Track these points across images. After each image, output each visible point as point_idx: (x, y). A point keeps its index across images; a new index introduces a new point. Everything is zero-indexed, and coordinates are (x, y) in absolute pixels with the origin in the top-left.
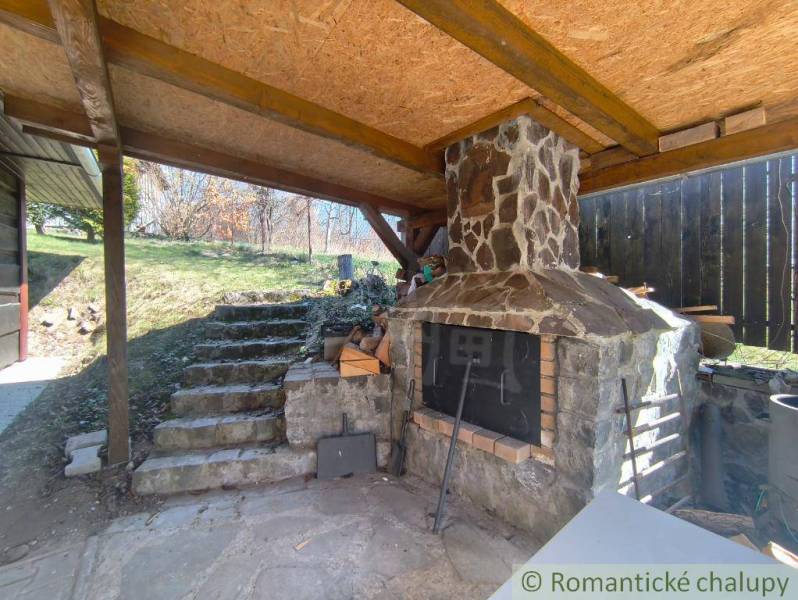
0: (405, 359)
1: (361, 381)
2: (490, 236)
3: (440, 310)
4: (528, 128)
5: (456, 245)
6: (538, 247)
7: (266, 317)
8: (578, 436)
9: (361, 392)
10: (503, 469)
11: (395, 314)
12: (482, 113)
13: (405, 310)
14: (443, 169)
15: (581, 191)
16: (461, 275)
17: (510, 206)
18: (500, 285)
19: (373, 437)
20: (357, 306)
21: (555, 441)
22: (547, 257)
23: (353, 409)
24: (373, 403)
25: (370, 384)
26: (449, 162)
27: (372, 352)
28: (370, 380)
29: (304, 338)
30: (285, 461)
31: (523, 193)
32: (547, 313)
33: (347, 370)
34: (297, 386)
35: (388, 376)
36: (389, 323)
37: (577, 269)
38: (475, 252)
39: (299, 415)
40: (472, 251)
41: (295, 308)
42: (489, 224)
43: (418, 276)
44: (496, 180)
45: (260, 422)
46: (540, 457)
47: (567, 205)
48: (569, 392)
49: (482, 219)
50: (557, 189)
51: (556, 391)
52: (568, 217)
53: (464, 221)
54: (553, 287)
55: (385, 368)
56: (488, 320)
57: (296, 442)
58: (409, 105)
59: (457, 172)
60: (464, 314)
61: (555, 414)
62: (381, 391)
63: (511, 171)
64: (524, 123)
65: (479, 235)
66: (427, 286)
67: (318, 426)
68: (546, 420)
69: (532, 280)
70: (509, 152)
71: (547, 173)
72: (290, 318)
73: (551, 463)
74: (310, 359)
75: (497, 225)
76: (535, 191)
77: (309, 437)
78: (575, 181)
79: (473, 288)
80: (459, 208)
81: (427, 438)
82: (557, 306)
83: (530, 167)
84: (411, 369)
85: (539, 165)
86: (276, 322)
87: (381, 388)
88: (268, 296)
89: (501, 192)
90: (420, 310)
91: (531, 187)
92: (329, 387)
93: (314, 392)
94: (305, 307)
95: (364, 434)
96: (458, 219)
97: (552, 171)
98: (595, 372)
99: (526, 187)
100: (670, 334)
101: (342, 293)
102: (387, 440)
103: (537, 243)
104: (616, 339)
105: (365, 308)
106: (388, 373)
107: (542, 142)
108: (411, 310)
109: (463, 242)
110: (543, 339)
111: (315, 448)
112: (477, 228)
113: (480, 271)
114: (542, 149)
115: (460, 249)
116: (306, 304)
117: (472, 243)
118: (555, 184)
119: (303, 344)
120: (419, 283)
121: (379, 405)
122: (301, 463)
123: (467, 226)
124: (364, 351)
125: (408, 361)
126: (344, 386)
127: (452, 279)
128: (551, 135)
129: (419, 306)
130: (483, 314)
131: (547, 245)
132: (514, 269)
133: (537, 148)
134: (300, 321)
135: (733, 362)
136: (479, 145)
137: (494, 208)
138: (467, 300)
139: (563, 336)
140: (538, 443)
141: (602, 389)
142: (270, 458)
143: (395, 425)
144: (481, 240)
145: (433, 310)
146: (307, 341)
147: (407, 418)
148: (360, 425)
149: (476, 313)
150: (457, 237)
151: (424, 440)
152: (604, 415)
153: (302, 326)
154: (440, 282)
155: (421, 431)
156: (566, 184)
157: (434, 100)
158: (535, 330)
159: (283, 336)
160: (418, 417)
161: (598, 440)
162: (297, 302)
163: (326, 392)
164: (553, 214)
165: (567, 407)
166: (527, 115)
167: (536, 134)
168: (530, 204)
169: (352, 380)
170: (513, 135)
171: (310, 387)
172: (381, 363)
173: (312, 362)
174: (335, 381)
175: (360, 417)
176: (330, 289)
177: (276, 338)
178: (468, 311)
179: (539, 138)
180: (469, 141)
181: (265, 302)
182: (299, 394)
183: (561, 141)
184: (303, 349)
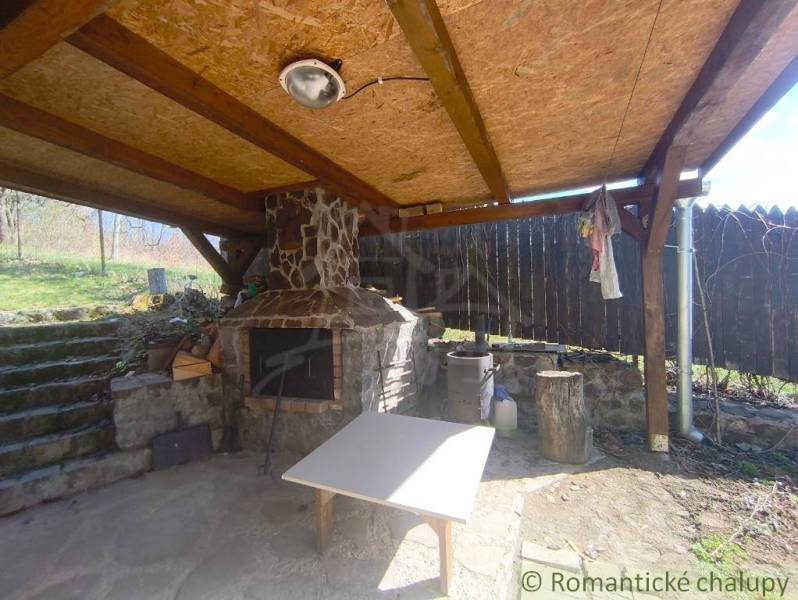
0: (235, 358)
1: (194, 382)
2: (300, 264)
3: (264, 318)
4: (323, 196)
5: (276, 269)
6: (331, 273)
7: (61, 337)
8: (354, 387)
9: (194, 392)
10: (312, 421)
11: (226, 324)
12: (292, 181)
13: (234, 320)
14: (264, 210)
15: (360, 234)
16: (280, 291)
17: (312, 245)
18: (307, 298)
19: (207, 427)
20: (178, 319)
21: (342, 394)
22: (337, 280)
23: (186, 408)
24: (205, 400)
25: (202, 383)
26: (269, 207)
27: (204, 357)
28: (202, 380)
29: (118, 354)
30: (118, 462)
31: (321, 238)
32: (334, 315)
33: (179, 374)
34: (127, 394)
35: (219, 375)
36: (220, 332)
37: (358, 286)
38: (290, 275)
39: (131, 420)
40: (288, 274)
41: (101, 325)
42: (299, 256)
43: (244, 291)
44: (303, 227)
45: (80, 437)
46: (334, 407)
47: (351, 245)
48: (349, 362)
49: (294, 252)
50: (343, 235)
51: (342, 363)
52: (352, 253)
53: (281, 252)
54: (339, 299)
55: (215, 369)
56: (299, 322)
57: (128, 446)
58: (238, 169)
59: (274, 215)
60: (282, 320)
61: (342, 377)
62: (212, 389)
63: (313, 222)
64: (320, 192)
65: (292, 262)
66: (253, 300)
67: (150, 427)
68: (337, 382)
69: (327, 295)
70: (311, 210)
71: (337, 225)
72: (95, 336)
73: (340, 408)
74: (131, 373)
75: (304, 258)
76: (329, 237)
77: (141, 438)
78: (355, 229)
79: (289, 301)
80: (277, 242)
81: (256, 416)
82: (340, 311)
83: (325, 221)
84: (240, 366)
85: (331, 220)
86: (76, 341)
87: (212, 385)
88: (60, 315)
89: (307, 235)
90: (248, 319)
91: (326, 234)
92: (162, 391)
93: (146, 397)
94: (113, 323)
95: (198, 426)
96: (277, 250)
97: (340, 223)
98: (361, 349)
99: (323, 234)
100: (408, 324)
101: (157, 308)
102: (219, 427)
103: (330, 270)
104: (372, 328)
105: (185, 321)
106: (218, 373)
107: (332, 205)
108: (239, 319)
109: (281, 267)
110: (334, 332)
111: (150, 445)
112: (291, 258)
113: (294, 288)
114: (333, 210)
115: (278, 272)
116: (113, 320)
117: (287, 269)
118: (343, 232)
119: (118, 361)
120: (244, 297)
121: (212, 400)
122: (135, 461)
123: (284, 256)
124: (196, 357)
125: (238, 360)
126: (177, 388)
127: (273, 295)
128: (338, 200)
129: (246, 316)
130: (295, 319)
131: (337, 272)
132: (316, 288)
133: (329, 209)
134: (108, 338)
135: (446, 339)
136: (291, 200)
137: (302, 245)
138: (284, 311)
139: (344, 329)
140: (333, 398)
141: (364, 357)
142: (101, 464)
143: (227, 414)
144: (294, 267)
145: (259, 318)
146: (123, 355)
147: (238, 405)
148: (194, 420)
149: (291, 318)
150: (276, 263)
151: (253, 418)
152: (366, 373)
153: (113, 343)
154: (263, 297)
155: (251, 413)
156: (350, 231)
157: (257, 170)
158: (328, 327)
159: (88, 355)
160: (248, 402)
161: (364, 387)
162: (103, 319)
163: (159, 395)
164: (341, 251)
165: (348, 371)
166: (323, 187)
167: (328, 200)
168: (326, 245)
169: (184, 382)
170: (313, 199)
171: (143, 393)
172: (212, 365)
173: (134, 375)
174: (168, 386)
175: (193, 413)
176: (142, 303)
177: (79, 357)
178: (285, 318)
179: (330, 202)
180: (284, 196)
181: (56, 323)
182: (130, 401)
183: (345, 203)
184: (119, 364)
